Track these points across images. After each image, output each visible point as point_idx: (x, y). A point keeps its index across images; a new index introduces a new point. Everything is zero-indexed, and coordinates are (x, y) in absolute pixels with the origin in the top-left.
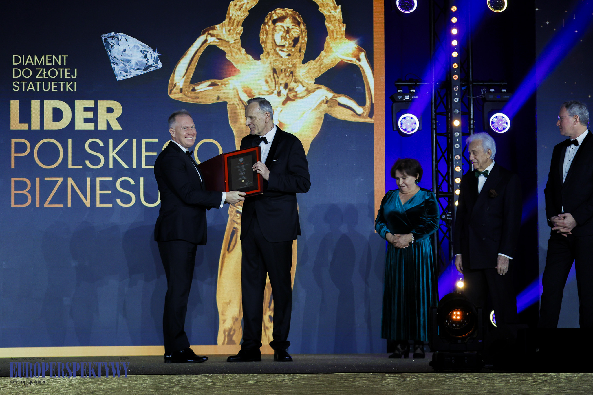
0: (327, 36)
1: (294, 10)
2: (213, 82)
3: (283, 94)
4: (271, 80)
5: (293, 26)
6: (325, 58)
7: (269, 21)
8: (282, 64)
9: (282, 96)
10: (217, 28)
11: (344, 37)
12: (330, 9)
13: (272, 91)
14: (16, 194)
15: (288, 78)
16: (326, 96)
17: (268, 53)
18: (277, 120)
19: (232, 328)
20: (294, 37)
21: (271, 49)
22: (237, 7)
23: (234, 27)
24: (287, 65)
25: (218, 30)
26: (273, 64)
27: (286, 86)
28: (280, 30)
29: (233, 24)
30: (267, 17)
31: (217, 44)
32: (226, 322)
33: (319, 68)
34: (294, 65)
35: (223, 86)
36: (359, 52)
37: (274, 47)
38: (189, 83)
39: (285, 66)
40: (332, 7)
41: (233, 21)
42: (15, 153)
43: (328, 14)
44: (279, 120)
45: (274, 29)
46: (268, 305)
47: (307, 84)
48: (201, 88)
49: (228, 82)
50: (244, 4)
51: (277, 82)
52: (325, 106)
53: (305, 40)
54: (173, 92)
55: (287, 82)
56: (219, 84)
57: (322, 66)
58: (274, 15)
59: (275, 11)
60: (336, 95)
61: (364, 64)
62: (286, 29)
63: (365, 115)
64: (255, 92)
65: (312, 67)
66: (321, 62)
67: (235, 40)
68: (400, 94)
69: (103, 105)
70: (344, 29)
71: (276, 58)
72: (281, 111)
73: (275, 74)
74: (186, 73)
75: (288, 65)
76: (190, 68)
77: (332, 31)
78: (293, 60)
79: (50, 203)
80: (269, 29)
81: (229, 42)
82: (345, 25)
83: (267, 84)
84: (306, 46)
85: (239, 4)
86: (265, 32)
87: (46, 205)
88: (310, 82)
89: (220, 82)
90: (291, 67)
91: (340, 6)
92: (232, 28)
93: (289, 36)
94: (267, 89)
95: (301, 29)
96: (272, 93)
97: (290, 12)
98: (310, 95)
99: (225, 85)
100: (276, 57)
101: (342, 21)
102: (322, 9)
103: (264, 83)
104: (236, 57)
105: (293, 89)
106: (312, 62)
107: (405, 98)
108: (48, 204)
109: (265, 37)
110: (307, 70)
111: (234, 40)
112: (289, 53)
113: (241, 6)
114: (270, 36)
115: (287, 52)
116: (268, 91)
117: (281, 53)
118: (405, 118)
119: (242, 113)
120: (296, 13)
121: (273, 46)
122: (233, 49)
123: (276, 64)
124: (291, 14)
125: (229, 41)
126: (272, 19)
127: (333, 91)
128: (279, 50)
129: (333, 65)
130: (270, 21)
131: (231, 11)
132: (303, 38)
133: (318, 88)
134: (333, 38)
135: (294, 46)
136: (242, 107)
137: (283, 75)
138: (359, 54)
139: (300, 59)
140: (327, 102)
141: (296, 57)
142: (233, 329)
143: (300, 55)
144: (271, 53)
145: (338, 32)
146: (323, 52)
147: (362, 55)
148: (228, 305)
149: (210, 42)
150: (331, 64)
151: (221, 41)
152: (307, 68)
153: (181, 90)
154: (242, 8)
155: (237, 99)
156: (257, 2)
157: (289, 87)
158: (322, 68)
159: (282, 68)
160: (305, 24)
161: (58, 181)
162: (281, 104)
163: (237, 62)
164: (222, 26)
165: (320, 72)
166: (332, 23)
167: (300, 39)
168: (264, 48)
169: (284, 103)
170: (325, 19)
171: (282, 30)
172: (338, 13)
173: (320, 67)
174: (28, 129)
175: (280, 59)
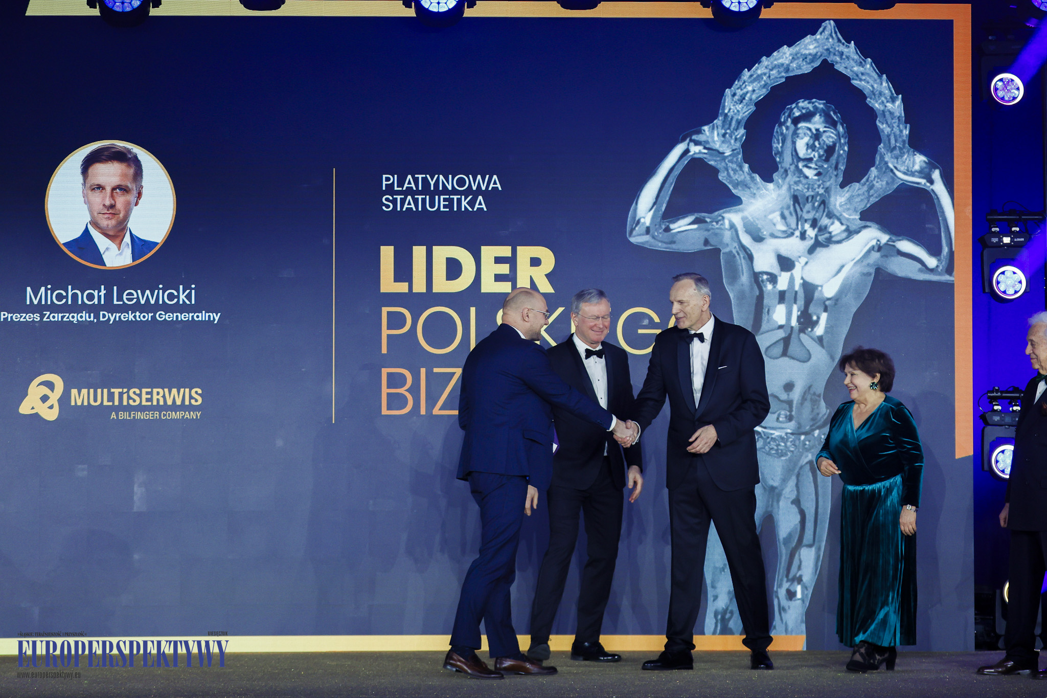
0: (880, 144)
1: (827, 102)
2: (698, 216)
3: (808, 235)
4: (791, 213)
5: (825, 127)
6: (876, 179)
7: (787, 120)
8: (808, 189)
9: (807, 239)
10: (704, 131)
11: (907, 145)
12: (885, 101)
13: (791, 231)
14: (388, 394)
15: (817, 211)
16: (880, 239)
17: (786, 171)
18: (800, 278)
19: (727, 609)
20: (827, 146)
21: (791, 165)
22: (736, 98)
23: (732, 129)
24: (815, 190)
25: (706, 134)
26: (794, 189)
27: (814, 224)
28: (805, 134)
29: (730, 125)
30: (784, 114)
31: (705, 156)
32: (719, 598)
33: (866, 194)
34: (827, 190)
35: (714, 223)
36: (931, 170)
37: (795, 160)
38: (659, 219)
39: (812, 191)
40: (888, 98)
41: (729, 119)
42: (388, 328)
43: (882, 108)
44: (802, 278)
45: (795, 134)
46: (785, 573)
47: (848, 220)
48: (680, 227)
49: (723, 218)
50: (747, 92)
51: (799, 216)
52: (876, 256)
53: (844, 151)
54: (634, 233)
55: (816, 217)
56: (708, 220)
57: (872, 192)
58: (795, 110)
59: (797, 104)
60: (894, 238)
61: (939, 188)
62: (814, 132)
63: (939, 270)
64: (765, 233)
65: (855, 193)
66: (871, 184)
67: (733, 150)
68: (995, 234)
69: (525, 253)
70: (906, 132)
71: (798, 179)
72: (806, 263)
73: (797, 205)
74: (655, 204)
75: (817, 190)
76: (661, 195)
77: (889, 136)
78: (825, 182)
79: (441, 409)
80: (787, 132)
81: (724, 153)
82: (908, 125)
83: (783, 221)
84: (846, 160)
85: (739, 92)
86: (780, 138)
87: (436, 411)
88: (852, 217)
89: (709, 218)
90: (822, 194)
91: (900, 96)
92: (728, 131)
93: (819, 144)
94: (784, 228)
95: (839, 133)
96: (792, 234)
97: (822, 106)
98: (853, 237)
99: (717, 223)
100: (799, 177)
101: (904, 119)
102: (872, 101)
103: (779, 218)
104: (736, 177)
105: (826, 227)
106: (856, 186)
107: (1002, 242)
108: (439, 410)
109: (781, 145)
110: (848, 198)
111: (731, 150)
112: (819, 170)
113: (743, 96)
114: (789, 143)
115: (816, 169)
116: (784, 232)
117: (807, 171)
118: (1003, 273)
119: (744, 267)
120: (830, 107)
121: (793, 159)
122: (730, 164)
123: (799, 188)
124: (822, 108)
125: (725, 151)
126: (792, 116)
127: (890, 231)
128: (804, 166)
129: (890, 190)
130: (789, 120)
131: (726, 104)
132: (841, 147)
133: (865, 227)
134: (890, 147)
135: (827, 160)
136: (744, 258)
137: (808, 206)
138: (932, 173)
139: (836, 181)
140: (880, 248)
141: (831, 177)
142: (728, 611)
143: (835, 173)
144: (790, 171)
145: (898, 137)
146: (873, 169)
147: (936, 175)
148: (721, 573)
149: (694, 154)
150: (886, 188)
151: (710, 151)
152: (847, 195)
153: (648, 231)
154: (744, 99)
155: (736, 245)
156: (768, 90)
157: (819, 225)
158: (872, 195)
159: (807, 194)
160: (845, 125)
161: (454, 374)
162: (806, 252)
163: (736, 185)
164: (713, 129)
165: (868, 201)
166: (887, 123)
167: (837, 148)
168: (780, 162)
169: (811, 250)
170: (877, 117)
171: (808, 134)
172: (897, 107)
173: (869, 192)
174: (407, 291)
175: (804, 181)
